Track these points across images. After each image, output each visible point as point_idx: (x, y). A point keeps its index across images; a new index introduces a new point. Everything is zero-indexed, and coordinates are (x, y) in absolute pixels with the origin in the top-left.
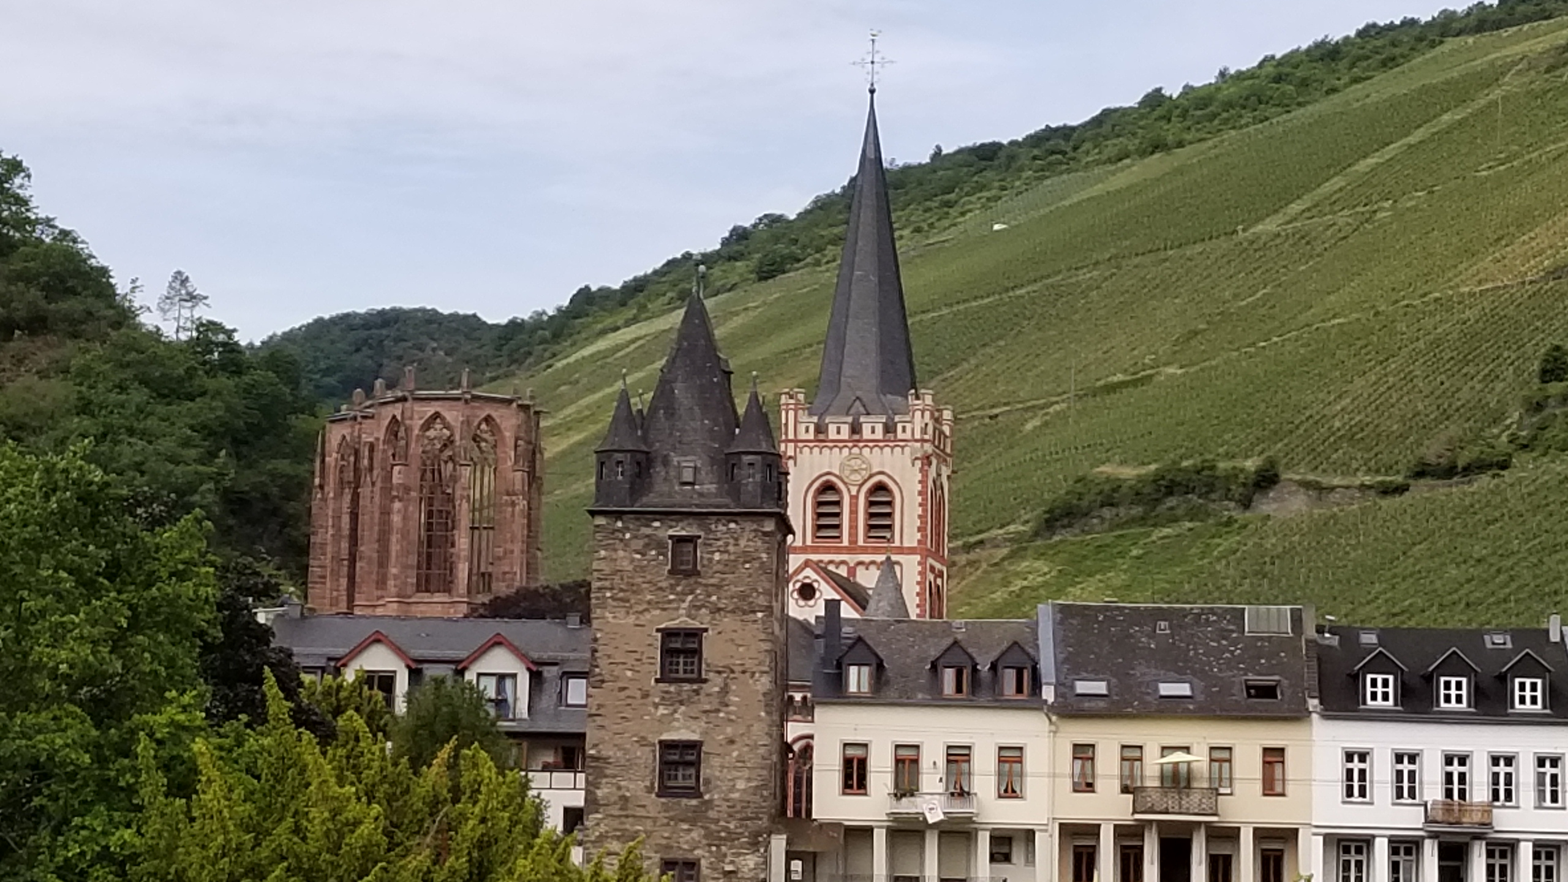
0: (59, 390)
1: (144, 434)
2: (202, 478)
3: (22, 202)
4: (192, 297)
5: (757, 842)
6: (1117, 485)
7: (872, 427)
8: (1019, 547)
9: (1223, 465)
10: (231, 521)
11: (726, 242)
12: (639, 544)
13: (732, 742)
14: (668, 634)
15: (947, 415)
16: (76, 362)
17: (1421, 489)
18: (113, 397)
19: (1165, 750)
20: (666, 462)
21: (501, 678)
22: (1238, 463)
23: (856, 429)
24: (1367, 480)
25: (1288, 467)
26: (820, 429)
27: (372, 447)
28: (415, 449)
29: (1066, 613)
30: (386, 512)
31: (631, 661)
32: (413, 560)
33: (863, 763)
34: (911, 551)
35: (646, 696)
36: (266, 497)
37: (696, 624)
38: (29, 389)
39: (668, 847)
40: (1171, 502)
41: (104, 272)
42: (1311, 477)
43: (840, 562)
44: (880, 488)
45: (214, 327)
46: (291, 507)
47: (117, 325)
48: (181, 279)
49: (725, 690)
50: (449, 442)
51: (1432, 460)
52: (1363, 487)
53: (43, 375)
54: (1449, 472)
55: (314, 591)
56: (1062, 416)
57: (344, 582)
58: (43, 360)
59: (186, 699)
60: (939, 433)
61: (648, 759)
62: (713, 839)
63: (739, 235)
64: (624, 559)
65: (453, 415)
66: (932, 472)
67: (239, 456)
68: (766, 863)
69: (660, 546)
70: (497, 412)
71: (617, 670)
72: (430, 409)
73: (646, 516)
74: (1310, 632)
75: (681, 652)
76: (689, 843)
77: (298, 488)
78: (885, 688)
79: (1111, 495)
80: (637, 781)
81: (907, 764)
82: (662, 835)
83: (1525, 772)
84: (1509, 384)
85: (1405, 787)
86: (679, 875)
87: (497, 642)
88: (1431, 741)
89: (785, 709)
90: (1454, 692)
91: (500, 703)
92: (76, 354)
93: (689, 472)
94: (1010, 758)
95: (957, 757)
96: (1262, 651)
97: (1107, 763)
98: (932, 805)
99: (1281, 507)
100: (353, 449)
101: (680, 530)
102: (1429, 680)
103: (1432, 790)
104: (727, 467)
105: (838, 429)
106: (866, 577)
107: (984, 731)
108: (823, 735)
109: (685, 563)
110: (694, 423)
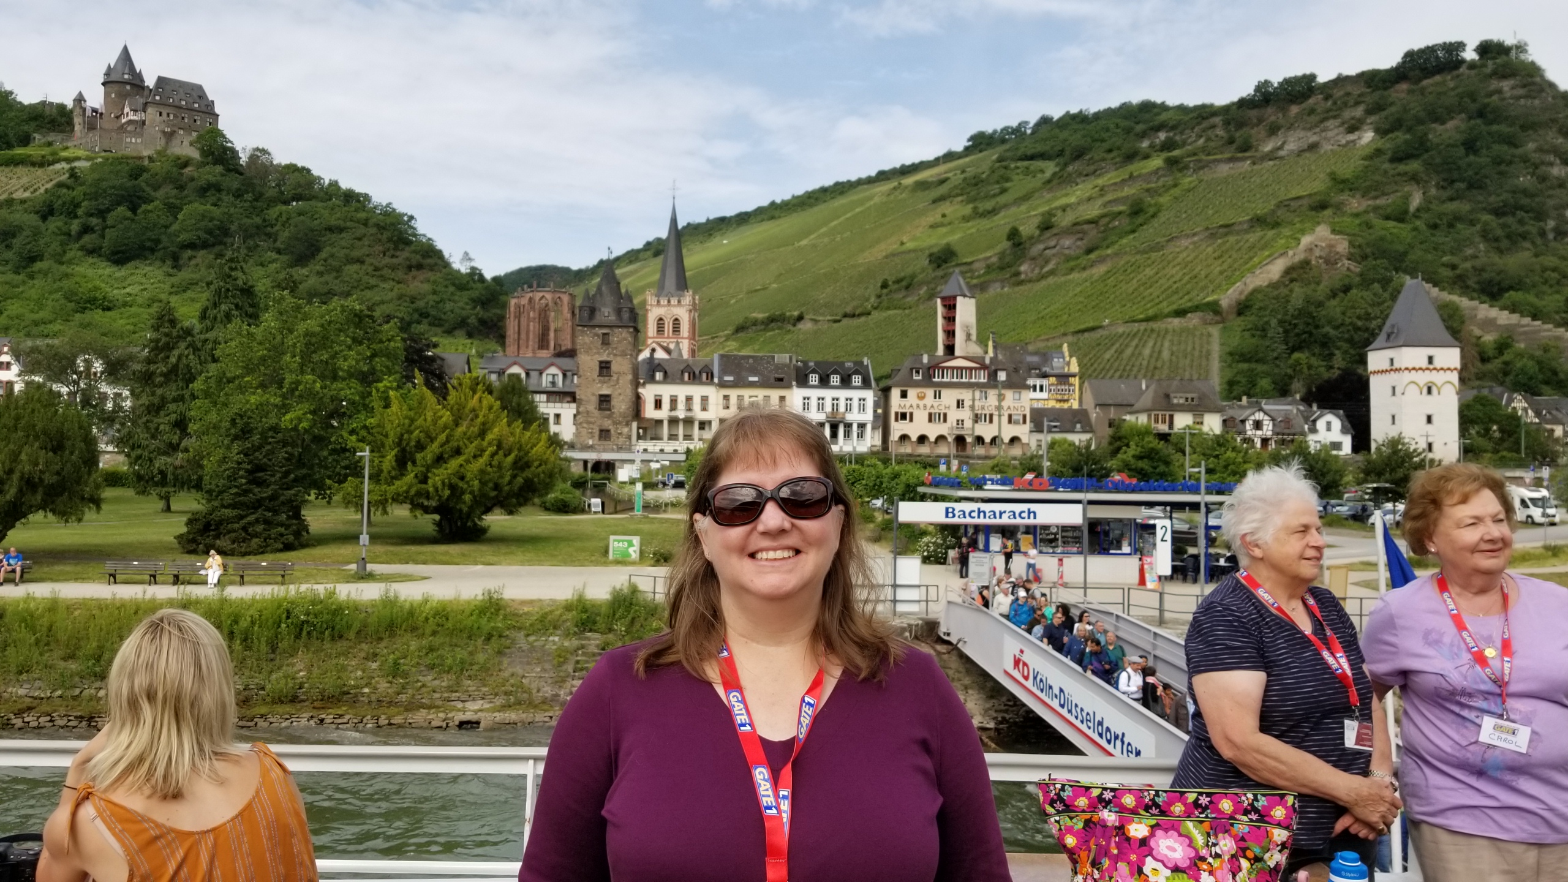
0: (426, 287)
1: (454, 301)
2: (471, 315)
4: (470, 260)
5: (628, 424)
6: (757, 319)
7: (674, 301)
8: (728, 338)
9: (788, 314)
10: (482, 328)
12: (592, 335)
13: (619, 394)
14: (601, 362)
15: (697, 297)
16: (432, 278)
17: (845, 321)
18: (444, 289)
19: (751, 397)
20: (600, 310)
21: (554, 376)
22: (793, 313)
23: (669, 301)
24: (830, 319)
25: (807, 314)
26: (658, 301)
27: (524, 306)
28: (537, 307)
29: (722, 356)
30: (528, 325)
31: (589, 370)
32: (537, 340)
33: (660, 401)
34: (686, 338)
35: (594, 380)
36: (492, 320)
37: (609, 359)
38: (417, 287)
39: (601, 426)
40: (773, 324)
42: (813, 317)
43: (664, 342)
44: (676, 319)
45: (476, 269)
46: (500, 324)
47: (444, 267)
48: (466, 254)
50: (547, 305)
51: (849, 312)
52: (828, 320)
53: (422, 282)
54: (854, 316)
55: (508, 349)
56: (742, 299)
57: (517, 346)
58: (422, 277)
59: (389, 379)
60: (694, 304)
61: (595, 400)
62: (615, 423)
63: (648, 243)
64: (587, 340)
65: (549, 296)
66: (692, 314)
67: (484, 308)
68: (631, 430)
69: (598, 336)
70: (562, 296)
71: (585, 373)
72: (541, 294)
73: (594, 327)
74: (794, 362)
75: (605, 367)
76: (607, 424)
77: (502, 318)
78: (667, 379)
79: (755, 323)
80: (592, 406)
81: (674, 401)
82: (598, 423)
83: (855, 403)
84: (872, 290)
85: (821, 407)
86: (604, 434)
87: (552, 364)
88: (828, 394)
89: (637, 385)
90: (835, 380)
91: (553, 383)
92: (430, 275)
93: (607, 313)
94: (705, 399)
95: (689, 399)
96: (780, 367)
97: (733, 400)
98: (681, 414)
99: (806, 326)
100: (518, 306)
101: (605, 331)
102: (828, 376)
103: (828, 408)
104: (619, 312)
105: (664, 302)
106: (672, 346)
107: (697, 391)
108: (649, 393)
109: (605, 341)
110: (608, 298)
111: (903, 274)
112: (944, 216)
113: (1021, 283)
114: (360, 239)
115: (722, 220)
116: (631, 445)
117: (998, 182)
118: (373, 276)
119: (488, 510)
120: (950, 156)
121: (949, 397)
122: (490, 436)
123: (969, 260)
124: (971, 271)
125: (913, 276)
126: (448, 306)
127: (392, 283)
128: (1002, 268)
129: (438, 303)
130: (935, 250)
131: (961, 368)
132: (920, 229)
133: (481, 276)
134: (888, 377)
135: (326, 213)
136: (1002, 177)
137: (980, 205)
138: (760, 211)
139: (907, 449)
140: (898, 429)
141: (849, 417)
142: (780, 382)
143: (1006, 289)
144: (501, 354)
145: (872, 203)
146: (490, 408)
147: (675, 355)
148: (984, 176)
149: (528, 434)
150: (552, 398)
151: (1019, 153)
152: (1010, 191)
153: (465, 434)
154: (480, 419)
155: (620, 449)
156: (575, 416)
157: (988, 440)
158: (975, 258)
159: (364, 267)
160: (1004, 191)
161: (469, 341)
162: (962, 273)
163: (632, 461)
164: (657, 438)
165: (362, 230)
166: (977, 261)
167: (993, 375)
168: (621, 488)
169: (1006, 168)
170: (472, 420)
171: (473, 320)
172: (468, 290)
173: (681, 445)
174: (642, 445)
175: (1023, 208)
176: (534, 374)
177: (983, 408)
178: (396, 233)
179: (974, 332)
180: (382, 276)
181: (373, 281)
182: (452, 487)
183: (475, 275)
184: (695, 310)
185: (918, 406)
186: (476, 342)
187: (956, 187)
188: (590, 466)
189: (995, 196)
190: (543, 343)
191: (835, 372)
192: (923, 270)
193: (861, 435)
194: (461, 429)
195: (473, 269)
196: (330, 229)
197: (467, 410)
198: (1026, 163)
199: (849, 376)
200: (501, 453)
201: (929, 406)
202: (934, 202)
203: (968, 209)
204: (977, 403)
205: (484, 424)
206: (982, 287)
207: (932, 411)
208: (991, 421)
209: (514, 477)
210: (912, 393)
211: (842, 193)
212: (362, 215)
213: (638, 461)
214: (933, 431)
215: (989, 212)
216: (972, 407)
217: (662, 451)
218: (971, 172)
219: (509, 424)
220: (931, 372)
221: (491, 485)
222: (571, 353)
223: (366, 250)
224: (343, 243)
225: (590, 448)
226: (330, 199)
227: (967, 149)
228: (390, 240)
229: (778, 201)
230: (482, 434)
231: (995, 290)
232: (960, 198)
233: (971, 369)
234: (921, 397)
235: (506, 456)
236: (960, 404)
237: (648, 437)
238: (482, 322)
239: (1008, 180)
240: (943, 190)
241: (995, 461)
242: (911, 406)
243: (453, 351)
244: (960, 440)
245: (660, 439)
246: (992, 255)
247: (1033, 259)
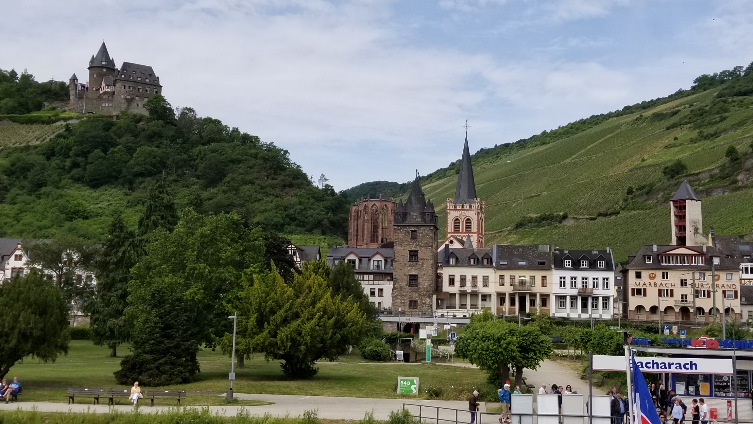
0: (295, 200)
1: (313, 209)
2: (325, 218)
3: (288, 159)
4: (325, 179)
5: (430, 296)
6: (532, 218)
7: (466, 206)
8: (510, 232)
9: (555, 214)
10: (332, 227)
11: (450, 166)
12: (404, 232)
13: (424, 275)
14: (410, 251)
15: (483, 203)
16: (299, 194)
17: (600, 219)
18: (307, 201)
19: (520, 276)
20: (410, 214)
21: (378, 261)
22: (559, 213)
23: (463, 207)
24: (587, 217)
25: (570, 214)
26: (455, 207)
27: (361, 211)
28: (370, 212)
29: (499, 246)
30: (364, 225)
31: (402, 257)
32: (370, 236)
33: (453, 279)
34: (475, 233)
35: (406, 265)
36: (339, 222)
37: (416, 249)
38: (289, 199)
39: (411, 298)
40: (544, 222)
41: (305, 174)
42: (575, 216)
43: (459, 236)
44: (468, 219)
45: (329, 186)
46: (345, 224)
47: (308, 185)
48: (323, 176)
49: (423, 264)
50: (377, 210)
51: (602, 212)
52: (586, 218)
53: (292, 196)
54: (606, 215)
55: (349, 242)
56: (521, 203)
57: (355, 240)
58: (292, 193)
59: (255, 266)
60: (481, 207)
61: (406, 278)
62: (420, 296)
63: (453, 164)
64: (401, 235)
65: (378, 204)
66: (480, 216)
67: (334, 213)
68: (432, 301)
69: (408, 232)
70: (387, 204)
71: (399, 259)
72: (373, 203)
73: (405, 226)
74: (553, 250)
75: (413, 255)
76: (415, 296)
77: (346, 220)
78: (458, 263)
79: (530, 221)
80: (404, 283)
81: (463, 280)
82: (409, 295)
83: (600, 282)
84: (620, 195)
85: (573, 285)
86: (413, 304)
87: (377, 253)
88: (579, 275)
89: (437, 267)
90: (585, 264)
91: (378, 267)
92: (299, 192)
93: (415, 216)
94: (486, 278)
95: (474, 278)
96: (542, 254)
97: (507, 280)
98: (468, 289)
99: (569, 223)
100: (357, 212)
101: (413, 229)
102: (579, 261)
103: (580, 285)
104: (423, 215)
105: (459, 207)
106: (465, 239)
107: (480, 272)
108: (446, 273)
109: (414, 236)
110: (416, 206)
111: (644, 183)
112: (676, 139)
113: (739, 189)
114: (251, 168)
115: (507, 145)
116: (432, 312)
117: (718, 113)
118: (260, 193)
119: (317, 357)
120: (680, 94)
121: (675, 277)
122: (318, 305)
123: (696, 172)
124: (698, 180)
125: (652, 185)
126: (310, 212)
127: (272, 197)
128: (723, 178)
129: (302, 210)
130: (669, 164)
131: (684, 255)
132: (658, 149)
133: (332, 191)
134: (627, 263)
135: (229, 151)
136: (721, 108)
137: (704, 130)
138: (534, 138)
139: (642, 317)
140: (634, 302)
141: (596, 292)
142: (542, 266)
143: (726, 194)
144: (345, 246)
145: (619, 131)
146: (320, 286)
147: (467, 246)
148: (707, 108)
149: (345, 304)
150: (377, 277)
151: (735, 90)
152: (728, 119)
153: (302, 303)
154: (313, 293)
155: (424, 315)
156: (393, 290)
157: (707, 311)
158: (701, 170)
159: (254, 187)
160: (723, 119)
161: (323, 237)
162: (690, 182)
163: (432, 324)
164: (452, 307)
165: (253, 161)
166: (703, 172)
167: (709, 261)
168: (421, 343)
169: (725, 102)
170: (307, 294)
171: (326, 222)
172: (323, 201)
173: (468, 312)
174: (440, 312)
175: (739, 131)
176: (365, 261)
177: (702, 285)
178: (275, 163)
179: (700, 227)
180: (266, 193)
181: (259, 196)
182: (293, 340)
183: (329, 190)
184: (482, 213)
185: (650, 284)
186: (328, 238)
187: (685, 117)
188: (402, 327)
189: (716, 123)
190: (374, 238)
191: (584, 258)
192: (660, 180)
193: (605, 306)
194: (300, 300)
195: (327, 186)
196: (233, 161)
197: (304, 287)
198: (740, 98)
199: (596, 261)
200: (326, 317)
201: (658, 284)
202: (668, 129)
203: (695, 134)
204: (697, 282)
205: (314, 297)
206: (708, 192)
207: (661, 288)
208: (709, 296)
209: (335, 333)
210: (645, 274)
211: (597, 124)
212: (254, 151)
213: (436, 323)
214: (663, 303)
215: (712, 136)
216: (693, 285)
217: (454, 316)
218: (697, 105)
219: (333, 297)
220: (660, 258)
221: (318, 339)
222: (389, 245)
223: (255, 175)
224: (241, 171)
225: (403, 314)
226: (233, 141)
227: (693, 88)
228: (271, 168)
229: (548, 131)
230: (313, 304)
231: (718, 194)
232: (689, 125)
233: (692, 255)
234: (652, 277)
235: (329, 319)
236: (683, 283)
237: (445, 306)
238: (332, 223)
239: (726, 111)
240: (675, 119)
241: (708, 327)
242: (645, 284)
243: (312, 244)
244: (684, 310)
245: (453, 307)
246: (714, 167)
247: (748, 170)
